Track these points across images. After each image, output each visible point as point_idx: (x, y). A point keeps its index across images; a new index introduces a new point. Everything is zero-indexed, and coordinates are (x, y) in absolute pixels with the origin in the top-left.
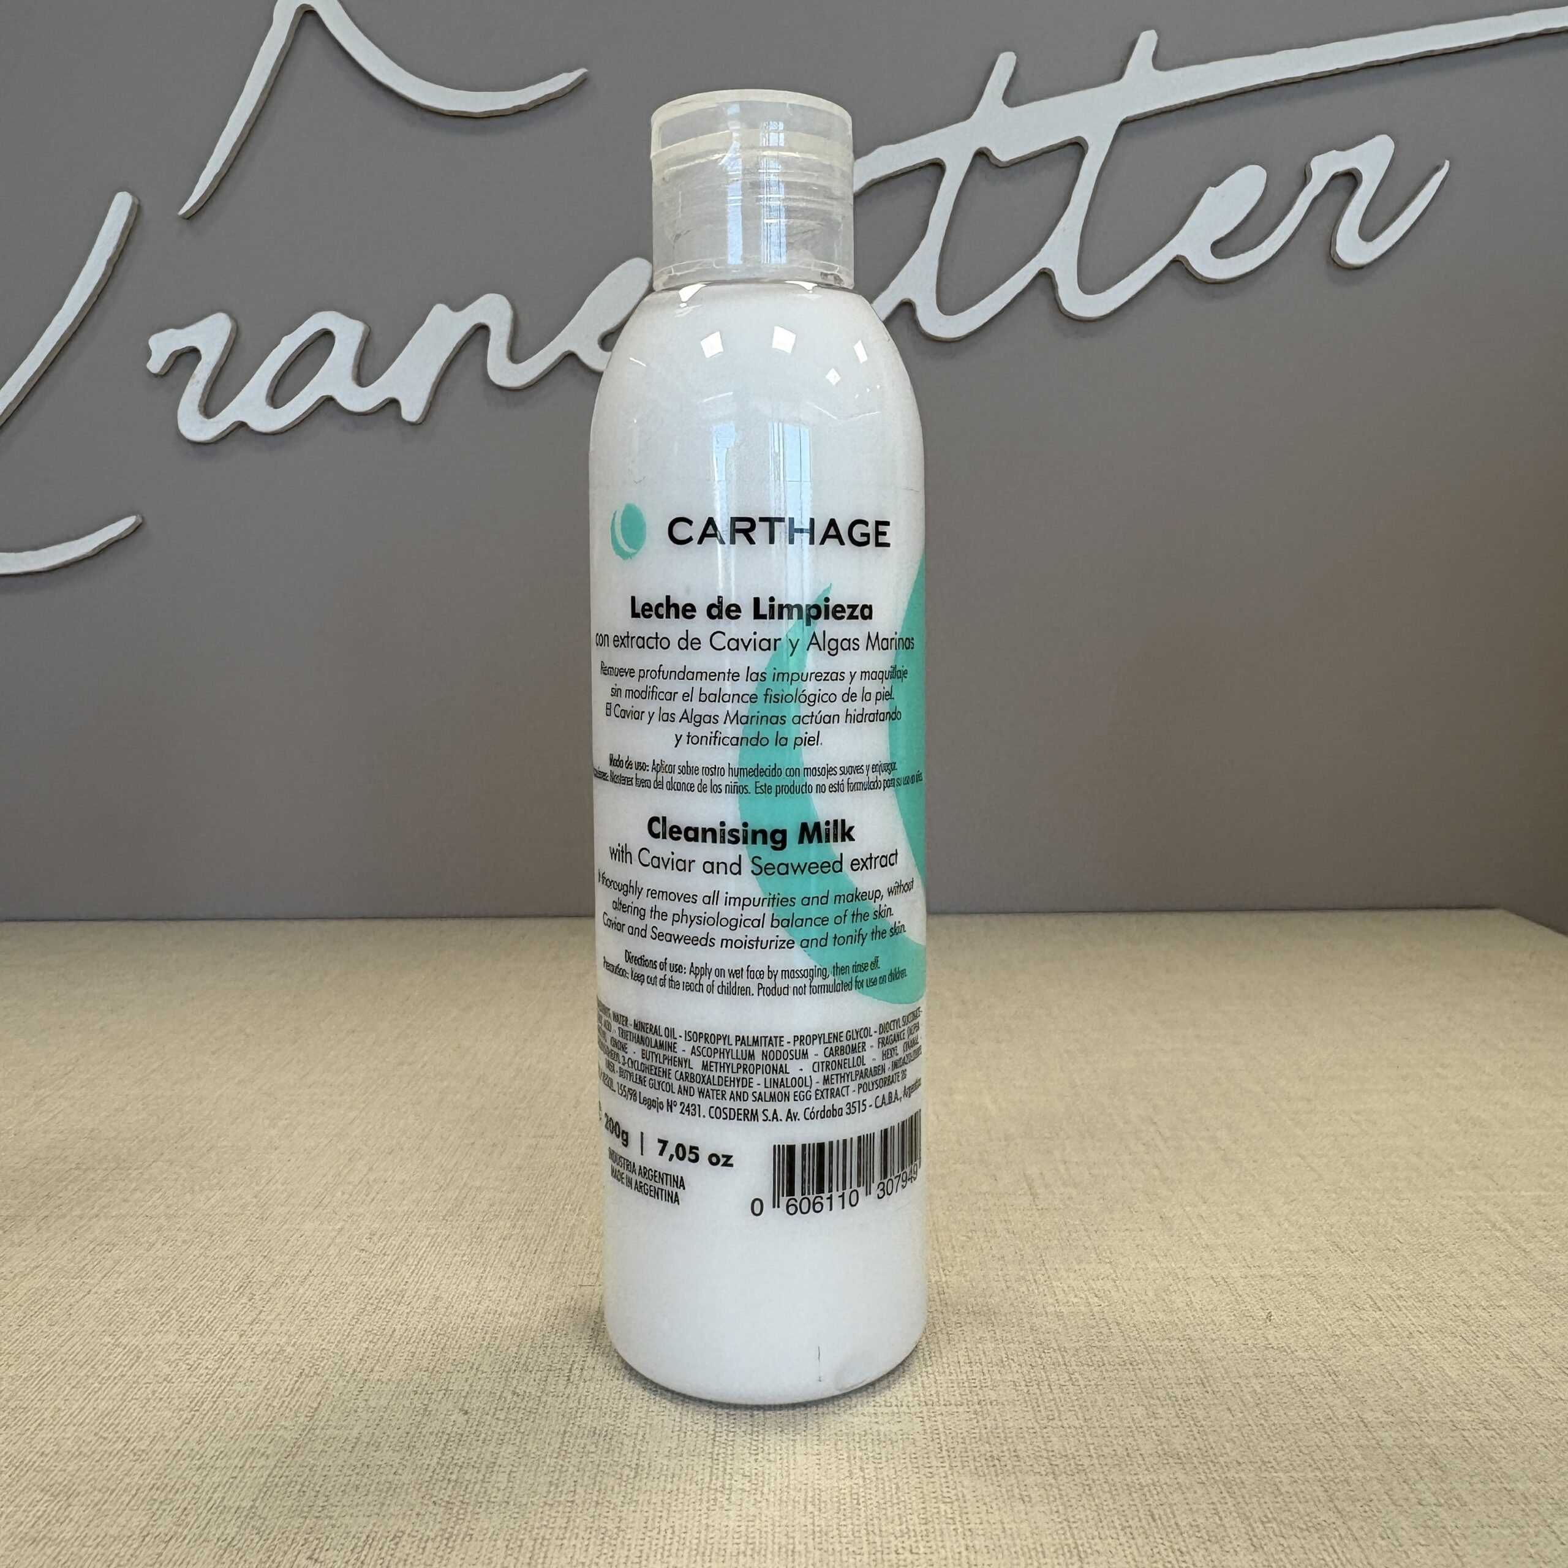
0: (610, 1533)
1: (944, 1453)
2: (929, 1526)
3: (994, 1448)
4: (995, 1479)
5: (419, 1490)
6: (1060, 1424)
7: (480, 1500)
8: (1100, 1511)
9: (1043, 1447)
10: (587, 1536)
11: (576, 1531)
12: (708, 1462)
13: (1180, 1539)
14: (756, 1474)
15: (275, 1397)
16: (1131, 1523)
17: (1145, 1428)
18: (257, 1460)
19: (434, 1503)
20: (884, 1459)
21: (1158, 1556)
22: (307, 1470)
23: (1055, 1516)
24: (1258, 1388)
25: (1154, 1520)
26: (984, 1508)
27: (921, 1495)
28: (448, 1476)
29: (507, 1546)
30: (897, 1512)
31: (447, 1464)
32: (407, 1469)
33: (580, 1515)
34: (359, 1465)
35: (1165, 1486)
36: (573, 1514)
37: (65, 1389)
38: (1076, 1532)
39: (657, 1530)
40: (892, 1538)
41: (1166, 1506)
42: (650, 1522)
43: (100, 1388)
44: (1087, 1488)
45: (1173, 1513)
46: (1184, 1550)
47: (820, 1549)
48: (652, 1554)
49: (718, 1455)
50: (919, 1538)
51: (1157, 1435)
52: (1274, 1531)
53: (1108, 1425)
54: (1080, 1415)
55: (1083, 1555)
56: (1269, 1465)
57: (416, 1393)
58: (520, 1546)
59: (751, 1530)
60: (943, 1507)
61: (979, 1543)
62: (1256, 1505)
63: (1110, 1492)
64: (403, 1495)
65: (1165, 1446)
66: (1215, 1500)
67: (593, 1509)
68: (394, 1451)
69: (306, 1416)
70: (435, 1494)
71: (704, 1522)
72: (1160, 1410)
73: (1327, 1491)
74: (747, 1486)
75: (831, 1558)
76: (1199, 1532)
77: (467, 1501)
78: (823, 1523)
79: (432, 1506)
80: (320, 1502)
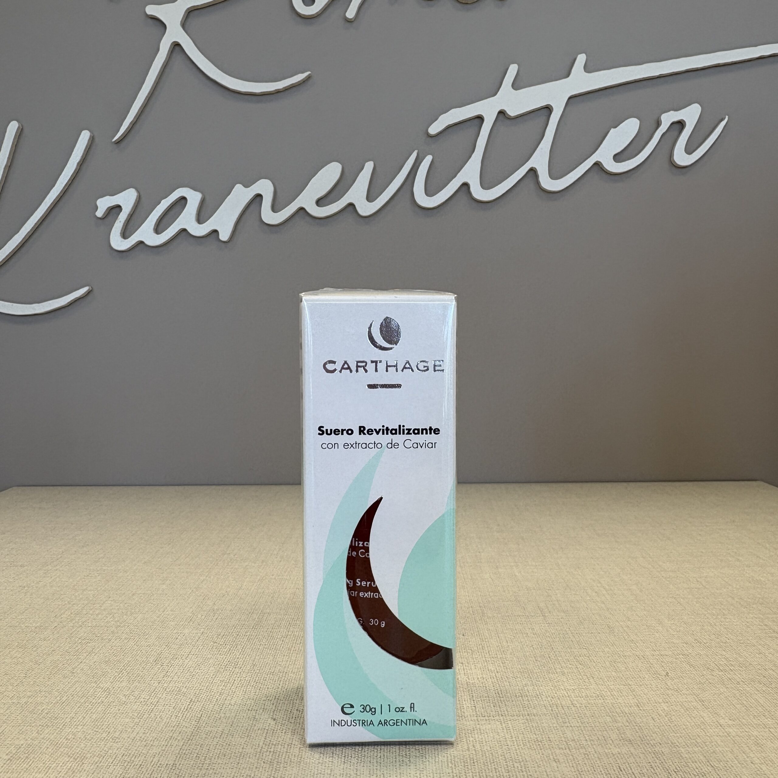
6: (569, 725)
8: (594, 767)
17: (612, 727)
18: (173, 742)
19: (264, 762)
24: (666, 708)
28: (269, 750)
31: (268, 744)
32: (249, 746)
33: (336, 768)
34: (225, 744)
37: (75, 708)
42: (372, 771)
51: (618, 730)
56: (675, 744)
57: (249, 710)
63: (598, 757)
64: (248, 759)
65: (623, 736)
68: (241, 737)
69: (196, 721)
70: (264, 758)
71: (398, 771)
72: (619, 718)
73: (705, 757)
77: (280, 761)
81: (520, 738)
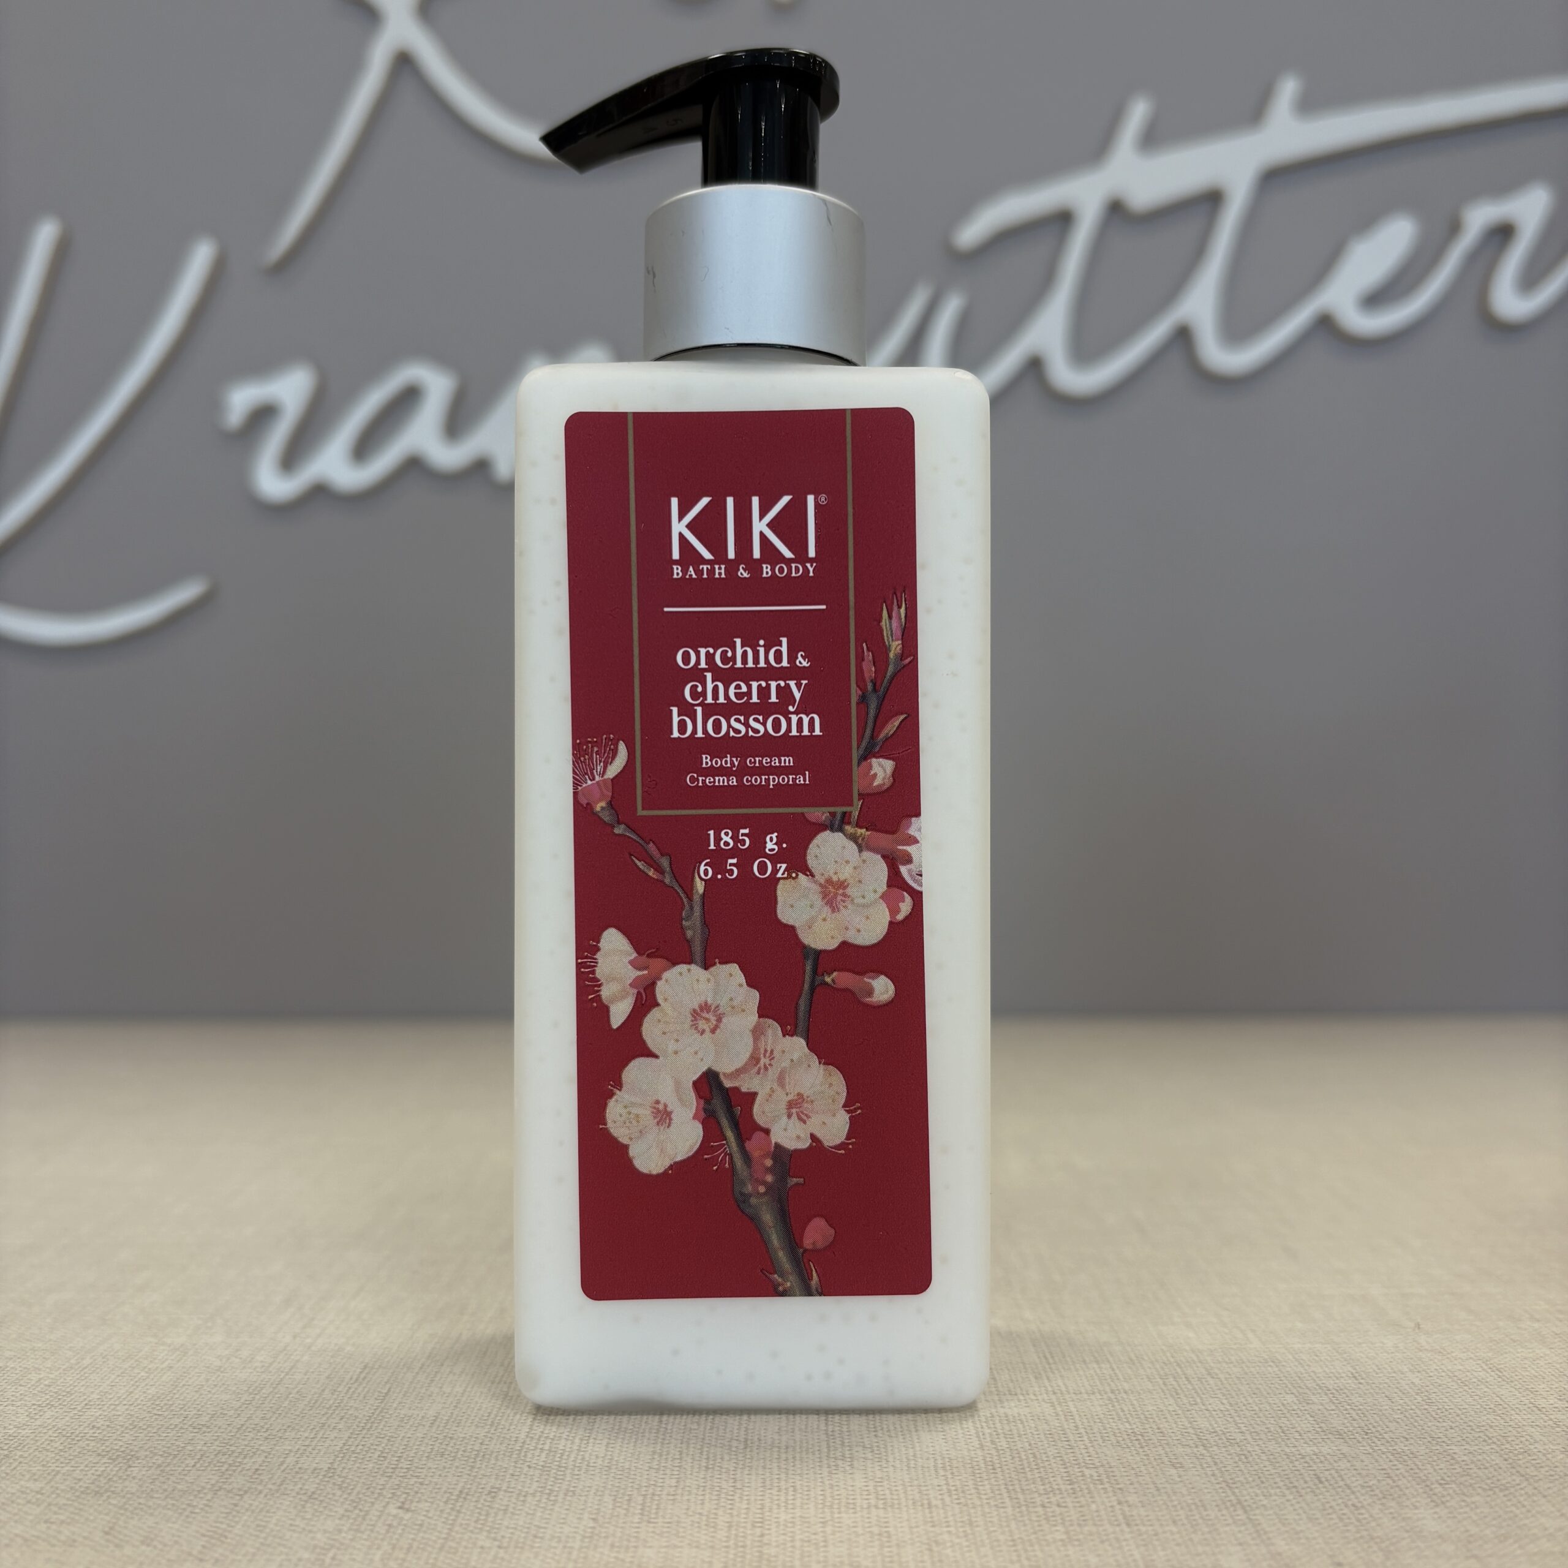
0: (725, 1491)
1: (1082, 1431)
2: (1076, 1486)
3: (1134, 1426)
4: (1141, 1450)
5: (510, 1456)
6: (1203, 1407)
7: (577, 1465)
8: (1261, 1475)
9: (1189, 1425)
10: (700, 1493)
11: (688, 1489)
12: (824, 1437)
13: (1352, 1497)
14: (878, 1446)
15: (340, 1385)
16: (1296, 1484)
17: (1299, 1412)
18: (328, 1433)
19: (529, 1467)
20: (1016, 1435)
21: (1330, 1511)
22: (385, 1441)
23: (1213, 1479)
24: (1417, 1381)
25: (1321, 1482)
26: (1133, 1472)
27: (1061, 1462)
28: (540, 1446)
29: (614, 1500)
30: (1037, 1475)
31: (537, 1437)
32: (494, 1441)
33: (689, 1476)
34: (441, 1437)
35: (1328, 1457)
36: (682, 1475)
37: (110, 1377)
38: (1236, 1491)
39: (776, 1489)
40: (1036, 1495)
41: (1333, 1472)
42: (768, 1483)
43: (148, 1377)
44: (1243, 1457)
45: (1340, 1476)
46: (1359, 1505)
47: (958, 1504)
48: (775, 1507)
49: (833, 1431)
50: (1065, 1495)
51: (1311, 1416)
52: (1454, 1491)
53: (1256, 1408)
54: (1225, 1401)
55: (1248, 1508)
56: (1439, 1440)
57: (493, 1382)
58: (629, 1500)
59: (879, 1489)
60: (1087, 1472)
61: (1132, 1499)
62: (1431, 1471)
63: (1269, 1460)
64: (493, 1462)
65: (1323, 1425)
66: (1385, 1467)
67: (703, 1473)
68: (477, 1426)
69: (376, 1399)
70: (528, 1460)
71: (827, 1482)
72: (1313, 1398)
73: (1506, 1460)
74: (869, 1455)
75: (972, 1511)
76: (1372, 1491)
77: (564, 1465)
78: (958, 1483)
79: (526, 1469)
80: (404, 1464)
81: (1095, 1430)
